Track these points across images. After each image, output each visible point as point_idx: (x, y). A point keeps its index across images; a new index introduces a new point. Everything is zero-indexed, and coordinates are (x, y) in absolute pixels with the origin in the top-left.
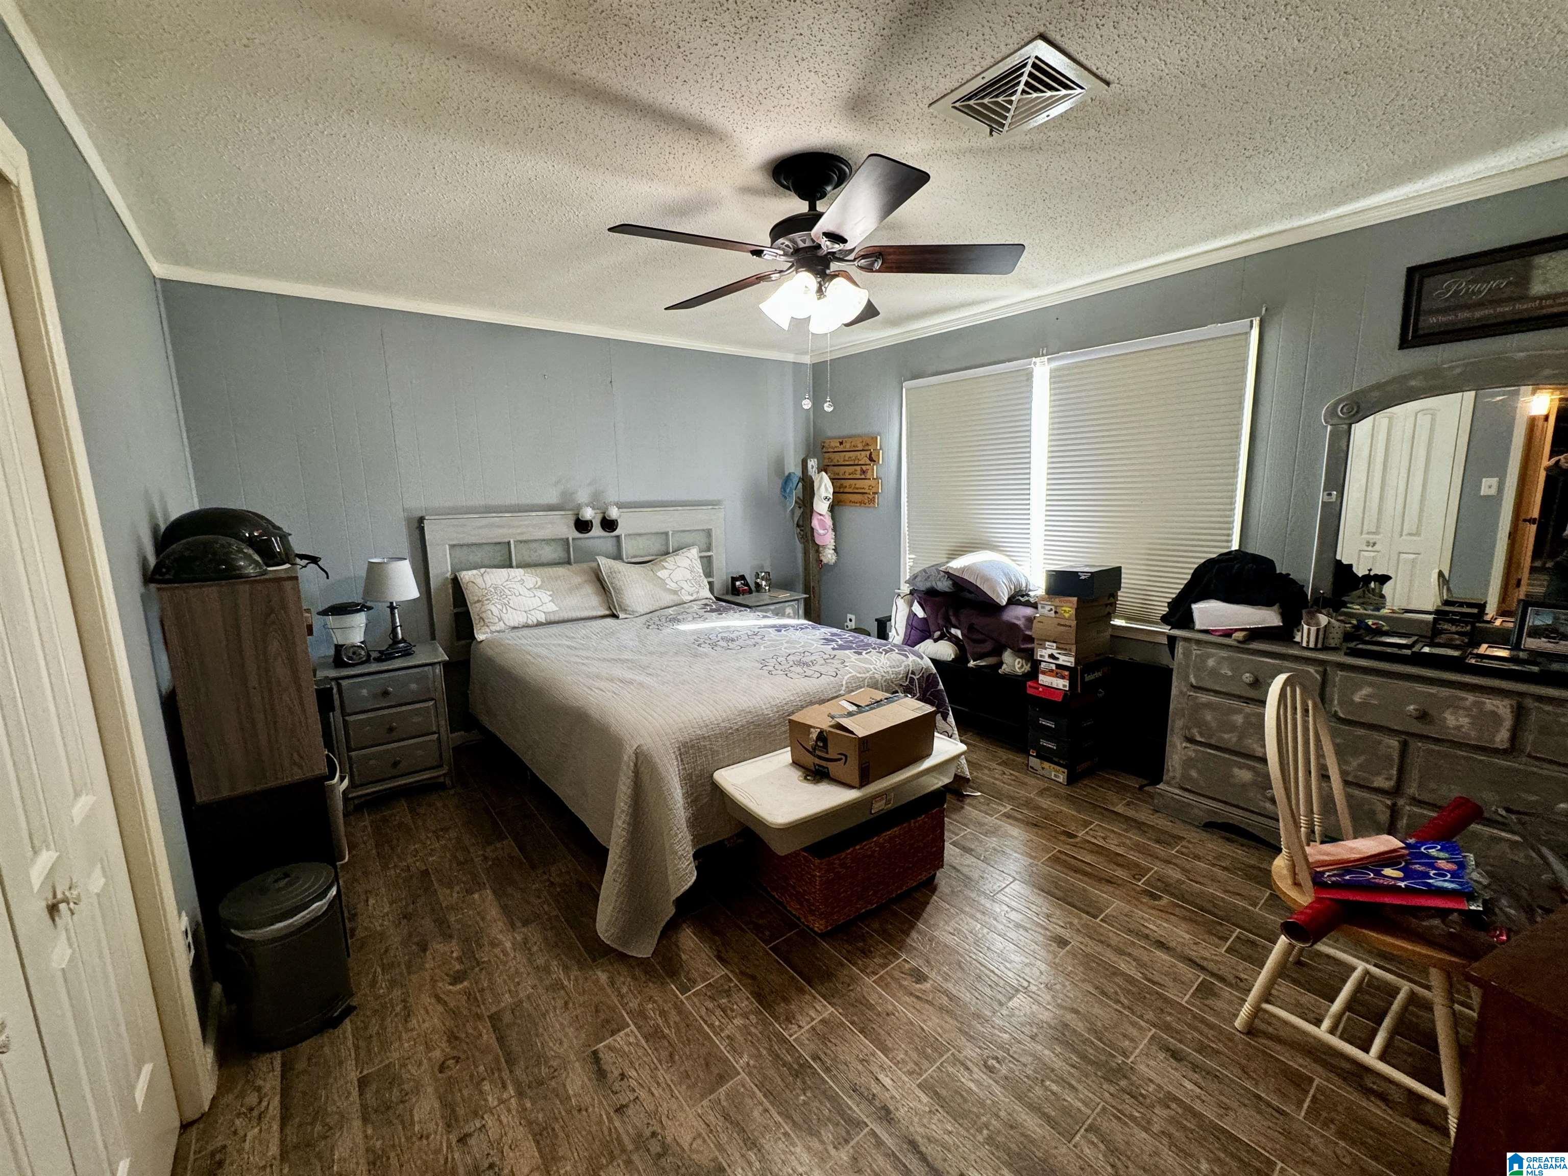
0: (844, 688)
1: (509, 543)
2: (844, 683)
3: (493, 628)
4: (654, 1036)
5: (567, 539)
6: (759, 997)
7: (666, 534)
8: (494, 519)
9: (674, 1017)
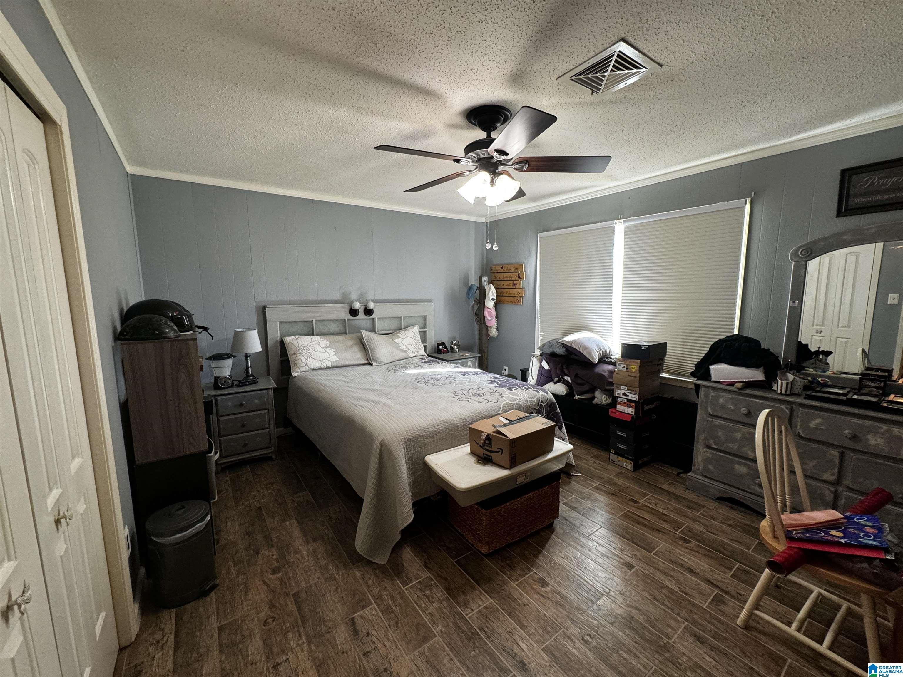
0: (501, 410)
1: (312, 321)
2: (502, 406)
3: (302, 369)
4: (387, 611)
5: (345, 320)
6: (448, 590)
7: (401, 318)
8: (305, 308)
9: (399, 600)
